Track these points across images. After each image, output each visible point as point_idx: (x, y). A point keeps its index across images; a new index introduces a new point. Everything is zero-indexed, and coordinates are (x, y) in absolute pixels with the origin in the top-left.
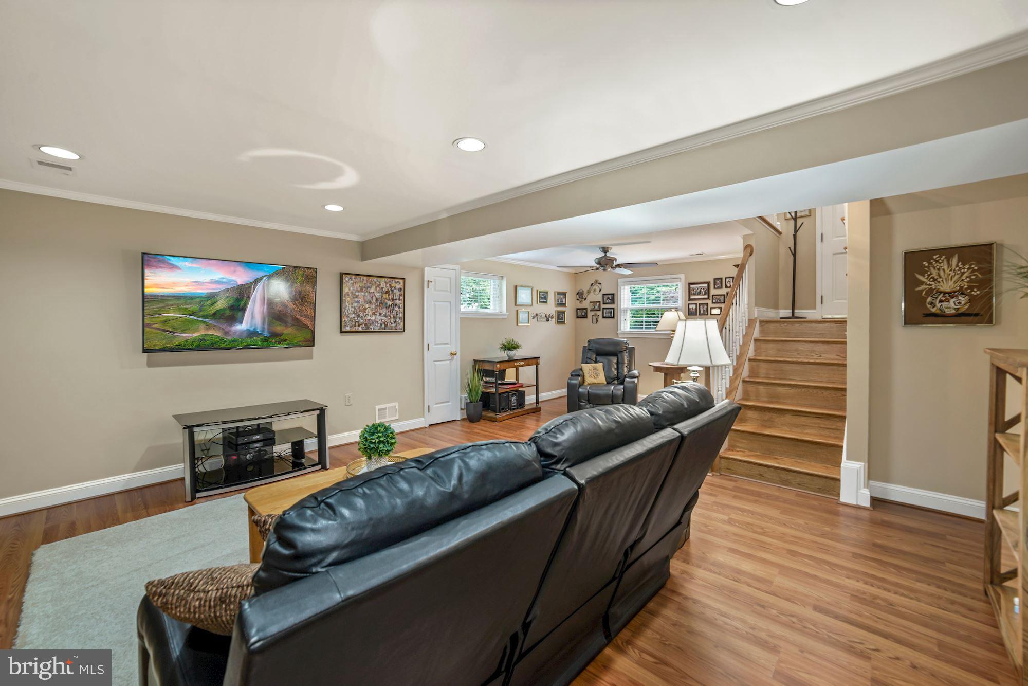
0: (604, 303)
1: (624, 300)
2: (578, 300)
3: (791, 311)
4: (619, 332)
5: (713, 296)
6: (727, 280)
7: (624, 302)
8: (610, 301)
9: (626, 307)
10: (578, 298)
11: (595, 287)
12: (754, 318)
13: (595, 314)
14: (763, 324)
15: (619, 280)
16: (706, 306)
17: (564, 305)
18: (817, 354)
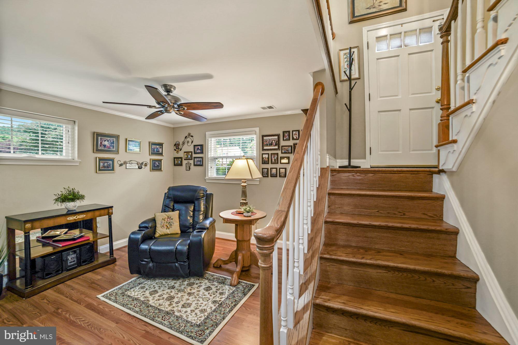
0: (195, 153)
1: (211, 150)
2: (175, 150)
3: (348, 160)
4: (207, 178)
5: (282, 146)
6: (294, 133)
7: (211, 152)
8: (199, 151)
9: (212, 156)
10: (175, 149)
11: (188, 139)
12: (326, 167)
13: (188, 162)
14: (335, 174)
15: (206, 132)
16: (276, 156)
17: (161, 154)
18: (400, 212)
